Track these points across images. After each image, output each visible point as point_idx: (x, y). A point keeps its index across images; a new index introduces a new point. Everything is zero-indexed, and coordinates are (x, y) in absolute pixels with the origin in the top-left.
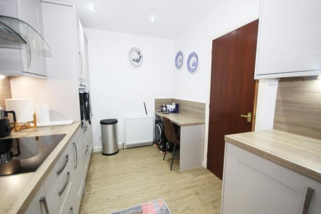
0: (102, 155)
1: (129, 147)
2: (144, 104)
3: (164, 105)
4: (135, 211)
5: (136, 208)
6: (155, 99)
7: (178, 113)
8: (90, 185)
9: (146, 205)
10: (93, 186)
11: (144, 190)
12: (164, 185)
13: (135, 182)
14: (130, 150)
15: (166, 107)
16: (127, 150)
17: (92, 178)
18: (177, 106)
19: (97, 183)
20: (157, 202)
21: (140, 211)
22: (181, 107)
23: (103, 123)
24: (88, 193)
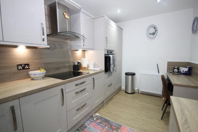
0: (124, 92)
1: (142, 93)
2: (157, 65)
3: (176, 67)
4: (117, 125)
5: (118, 125)
6: (168, 62)
7: (190, 75)
8: (109, 103)
9: (125, 127)
10: (110, 104)
11: (131, 120)
12: (146, 125)
13: (129, 113)
14: (142, 95)
15: (178, 69)
16: (140, 95)
17: (112, 100)
18: (190, 69)
19: (112, 104)
20: (132, 130)
21: (119, 128)
22: (194, 71)
23: (127, 74)
24: (106, 105)
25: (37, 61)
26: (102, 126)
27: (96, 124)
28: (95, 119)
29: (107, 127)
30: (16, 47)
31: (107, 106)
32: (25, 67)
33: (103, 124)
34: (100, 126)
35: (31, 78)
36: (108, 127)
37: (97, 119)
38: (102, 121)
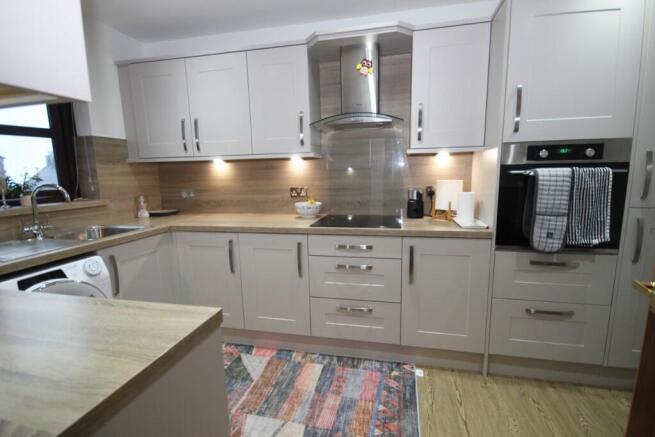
19: (525, 394)
25: (317, 183)
26: (378, 395)
27: (380, 382)
28: (394, 373)
29: (381, 408)
30: (288, 159)
31: (489, 384)
32: (297, 194)
33: (388, 397)
34: (375, 392)
35: (297, 213)
36: (384, 412)
37: (396, 378)
38: (398, 391)
